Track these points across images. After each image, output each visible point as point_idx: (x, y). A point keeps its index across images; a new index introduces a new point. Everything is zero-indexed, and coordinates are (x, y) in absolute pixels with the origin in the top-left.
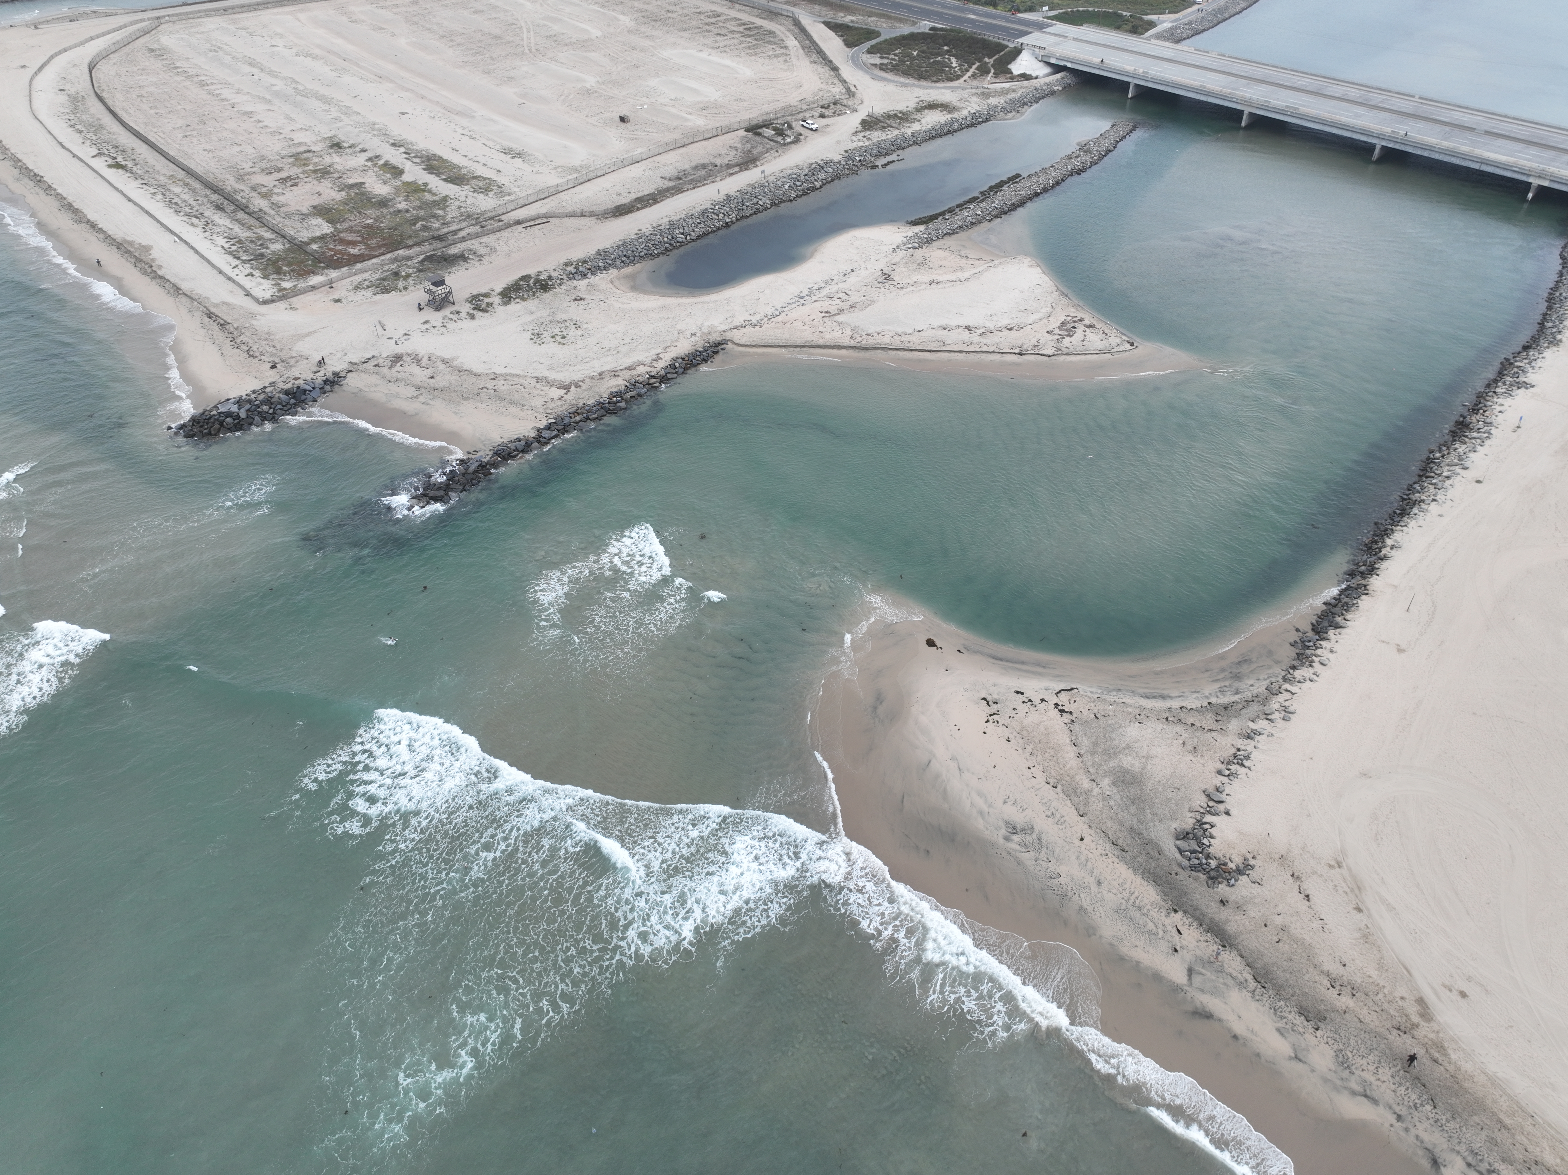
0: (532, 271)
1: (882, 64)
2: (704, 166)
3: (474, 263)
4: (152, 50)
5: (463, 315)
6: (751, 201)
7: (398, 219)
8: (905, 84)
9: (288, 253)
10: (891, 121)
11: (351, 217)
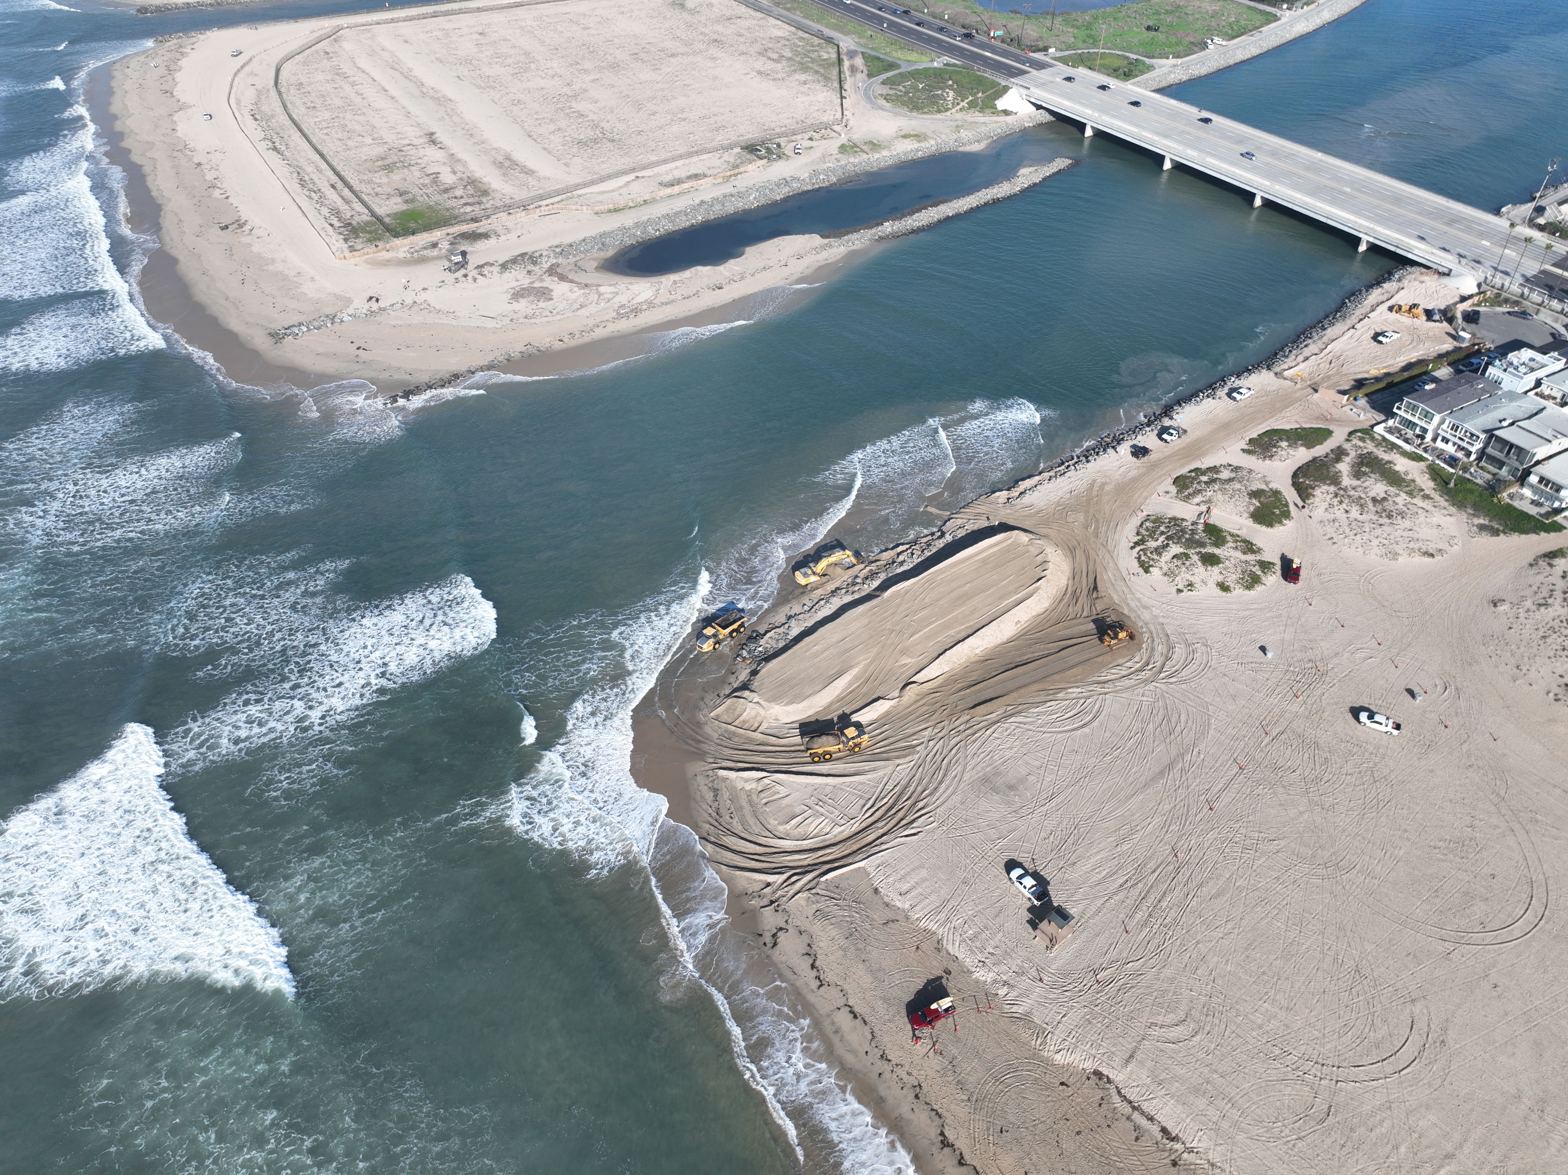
0: (529, 249)
1: (888, 95)
2: (696, 176)
3: (492, 241)
4: (327, 53)
5: (470, 278)
6: (718, 207)
7: (453, 203)
8: (897, 114)
9: (367, 224)
10: (865, 148)
11: (421, 199)
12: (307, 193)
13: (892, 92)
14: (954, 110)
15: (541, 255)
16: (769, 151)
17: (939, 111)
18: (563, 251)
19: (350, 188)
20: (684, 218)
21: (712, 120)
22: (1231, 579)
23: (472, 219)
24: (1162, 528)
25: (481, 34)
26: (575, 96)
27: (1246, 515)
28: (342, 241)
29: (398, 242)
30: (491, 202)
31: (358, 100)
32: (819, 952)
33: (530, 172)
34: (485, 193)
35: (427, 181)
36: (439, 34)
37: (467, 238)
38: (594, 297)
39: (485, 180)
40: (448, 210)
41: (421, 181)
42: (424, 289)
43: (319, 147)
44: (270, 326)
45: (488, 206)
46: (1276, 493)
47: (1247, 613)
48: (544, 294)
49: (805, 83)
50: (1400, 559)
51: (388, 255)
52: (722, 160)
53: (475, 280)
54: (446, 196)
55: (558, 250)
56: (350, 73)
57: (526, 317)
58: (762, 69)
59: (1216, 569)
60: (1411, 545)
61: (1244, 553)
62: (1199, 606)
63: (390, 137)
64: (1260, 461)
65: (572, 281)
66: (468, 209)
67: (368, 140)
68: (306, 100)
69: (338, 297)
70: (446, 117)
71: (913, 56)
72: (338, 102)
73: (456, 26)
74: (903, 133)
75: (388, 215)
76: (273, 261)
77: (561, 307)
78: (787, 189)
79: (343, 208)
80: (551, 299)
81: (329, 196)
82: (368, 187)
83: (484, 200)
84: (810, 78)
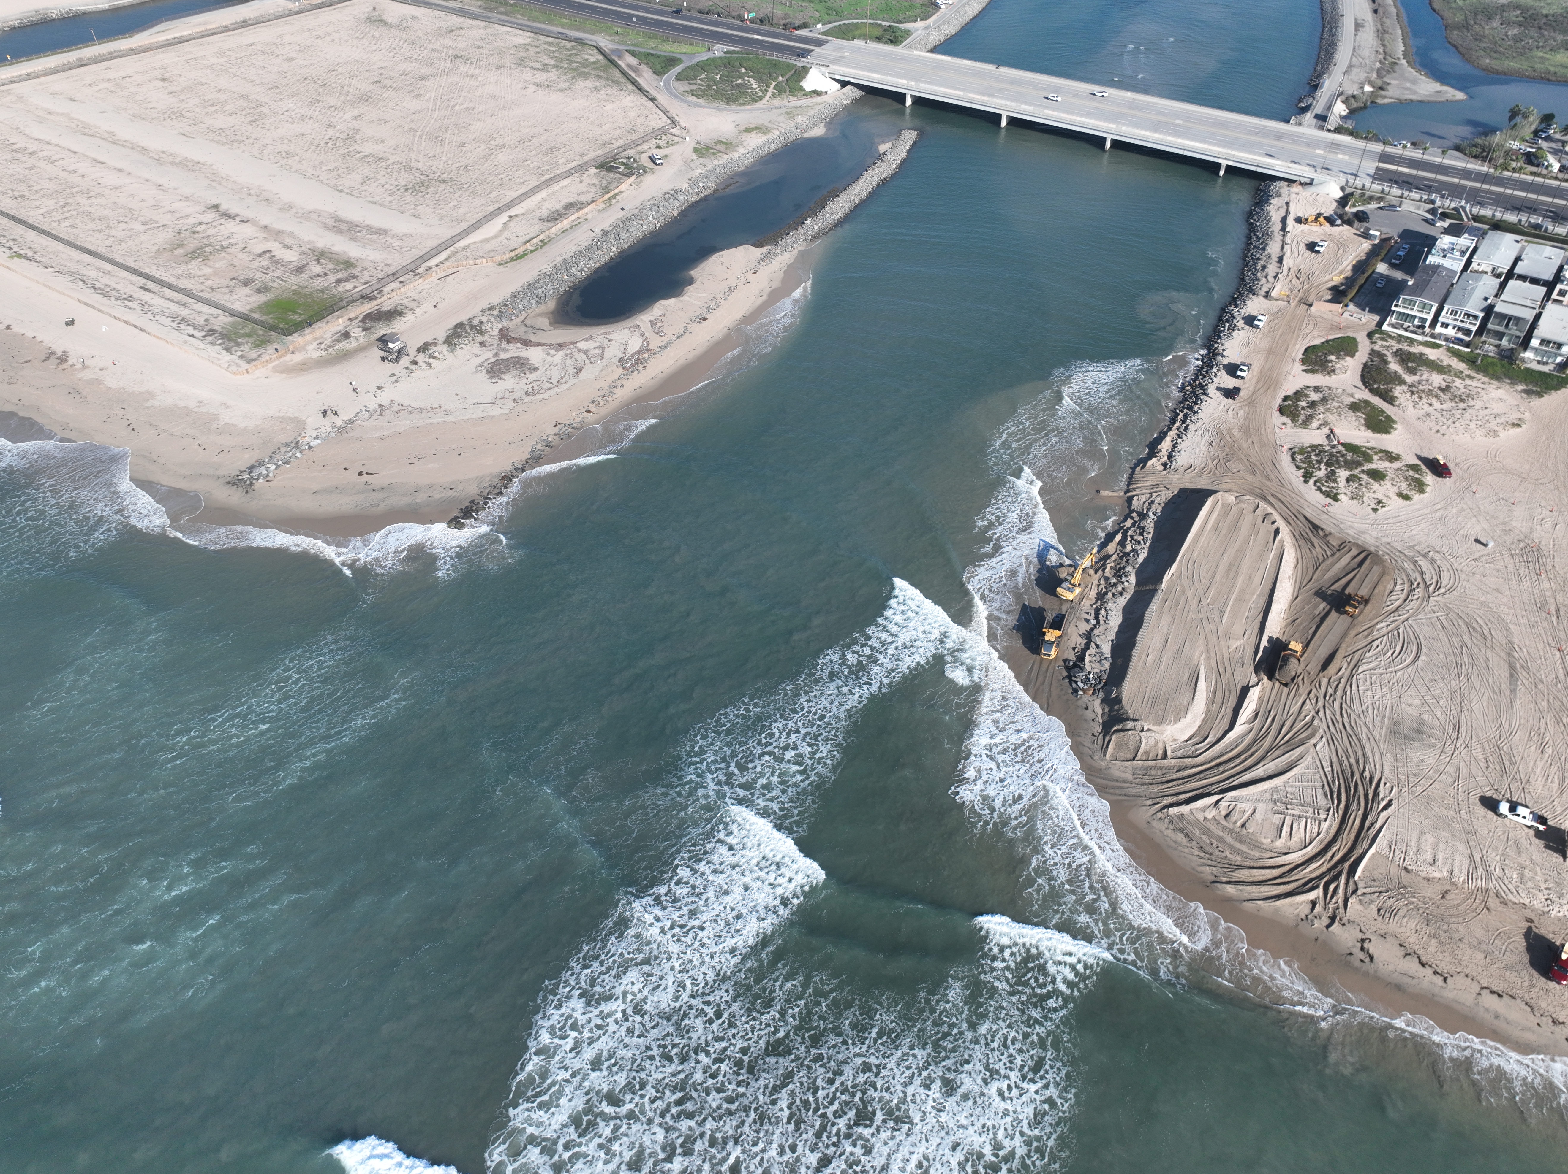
0: (463, 318)
1: (692, 91)
2: (572, 205)
3: (409, 316)
5: (420, 363)
6: (623, 234)
7: (319, 283)
8: (719, 110)
9: (233, 324)
10: (719, 147)
11: (275, 285)
12: (120, 303)
13: (694, 87)
14: (767, 98)
15: (481, 322)
16: (628, 166)
17: (754, 101)
18: (500, 312)
19: (170, 286)
20: (600, 252)
21: (535, 141)
22: (1404, 486)
23: (363, 297)
24: (1313, 457)
25: (163, 80)
27: (1363, 428)
28: (224, 352)
29: (296, 339)
30: (367, 273)
31: (75, 179)
32: (1416, 948)
33: (381, 232)
34: (348, 264)
35: (264, 262)
36: (107, 86)
37: (378, 320)
38: (581, 357)
39: (336, 249)
40: (322, 291)
41: (257, 263)
42: (379, 388)
44: (221, 472)
45: (367, 278)
46: (1367, 402)
47: (1439, 514)
48: (521, 365)
49: (596, 89)
50: (1503, 434)
51: (298, 358)
52: (585, 184)
53: (430, 365)
54: (304, 276)
55: (495, 312)
56: (32, 146)
57: (527, 394)
58: (538, 81)
59: (1387, 482)
60: (1498, 420)
61: (1391, 462)
62: (1400, 518)
63: (166, 219)
64: (1327, 377)
65: (539, 344)
66: (349, 286)
67: (138, 227)
69: (282, 420)
70: (214, 184)
71: (685, 48)
72: (50, 186)
73: (121, 74)
74: (743, 128)
75: (252, 311)
76: (151, 395)
77: (556, 375)
78: (677, 204)
79: (185, 312)
80: (536, 369)
81: (151, 302)
82: (192, 281)
83: (355, 272)
84: (598, 84)
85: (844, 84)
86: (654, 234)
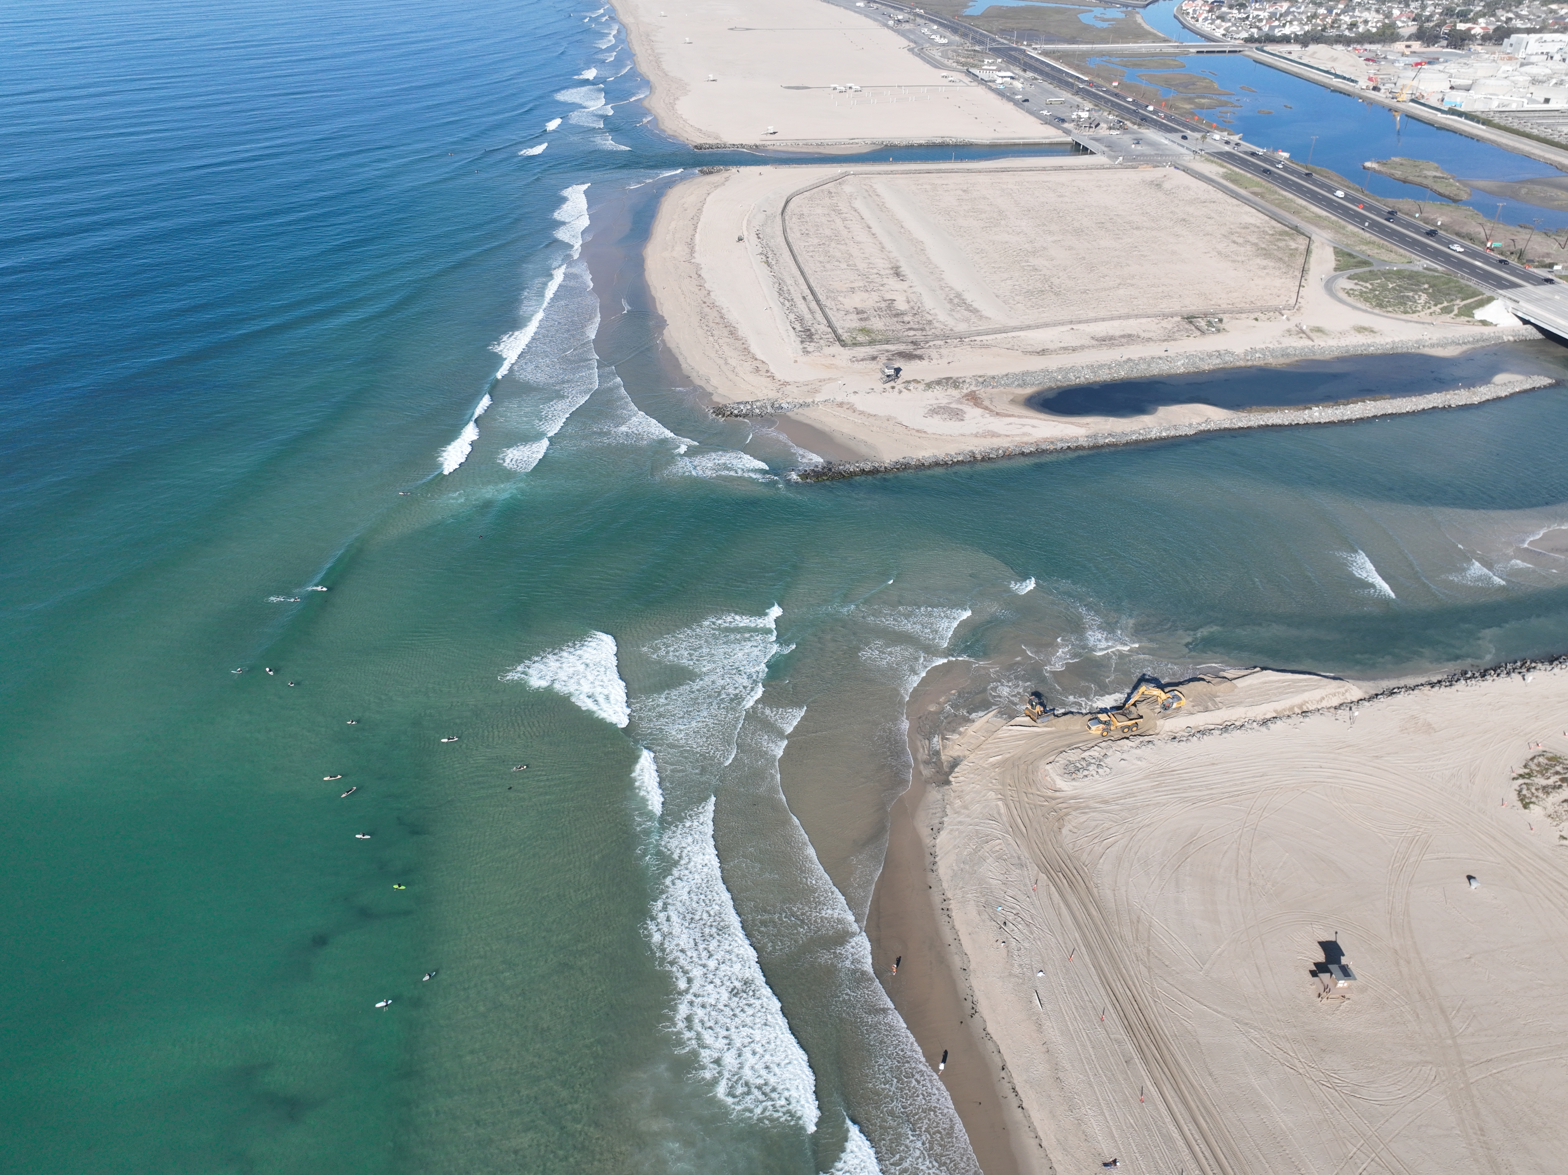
0: (954, 375)
1: (1351, 289)
2: (1130, 336)
3: (925, 363)
4: (830, 193)
5: (896, 390)
6: (1143, 366)
7: (899, 326)
8: (1357, 309)
9: (823, 332)
10: (1313, 334)
12: (782, 300)
13: (1357, 287)
14: (1422, 314)
15: (964, 382)
16: (1210, 324)
17: (1406, 312)
18: (985, 381)
19: (818, 301)
20: (1107, 371)
21: (1160, 290)
23: (912, 342)
25: (964, 191)
26: (1034, 253)
28: (798, 342)
29: (845, 351)
30: (933, 331)
31: (844, 233)
33: (975, 311)
34: (930, 322)
35: (883, 305)
36: (928, 187)
37: (904, 357)
39: (933, 311)
40: (893, 331)
41: (878, 304)
42: (855, 392)
43: (802, 266)
45: (930, 333)
48: (957, 415)
49: (1265, 268)
51: (833, 360)
52: (1159, 326)
53: (900, 392)
54: (896, 319)
55: (980, 380)
56: (845, 210)
58: (1223, 250)
63: (862, 266)
65: (985, 408)
66: (911, 333)
67: (844, 266)
68: (802, 228)
70: (913, 255)
71: (1390, 256)
72: (828, 232)
73: (945, 182)
74: (1357, 327)
75: (842, 328)
78: (1218, 361)
79: (808, 316)
80: (962, 420)
81: (799, 305)
82: (833, 303)
83: (927, 328)
84: (1271, 264)
85: (1526, 322)
86: (1170, 377)
